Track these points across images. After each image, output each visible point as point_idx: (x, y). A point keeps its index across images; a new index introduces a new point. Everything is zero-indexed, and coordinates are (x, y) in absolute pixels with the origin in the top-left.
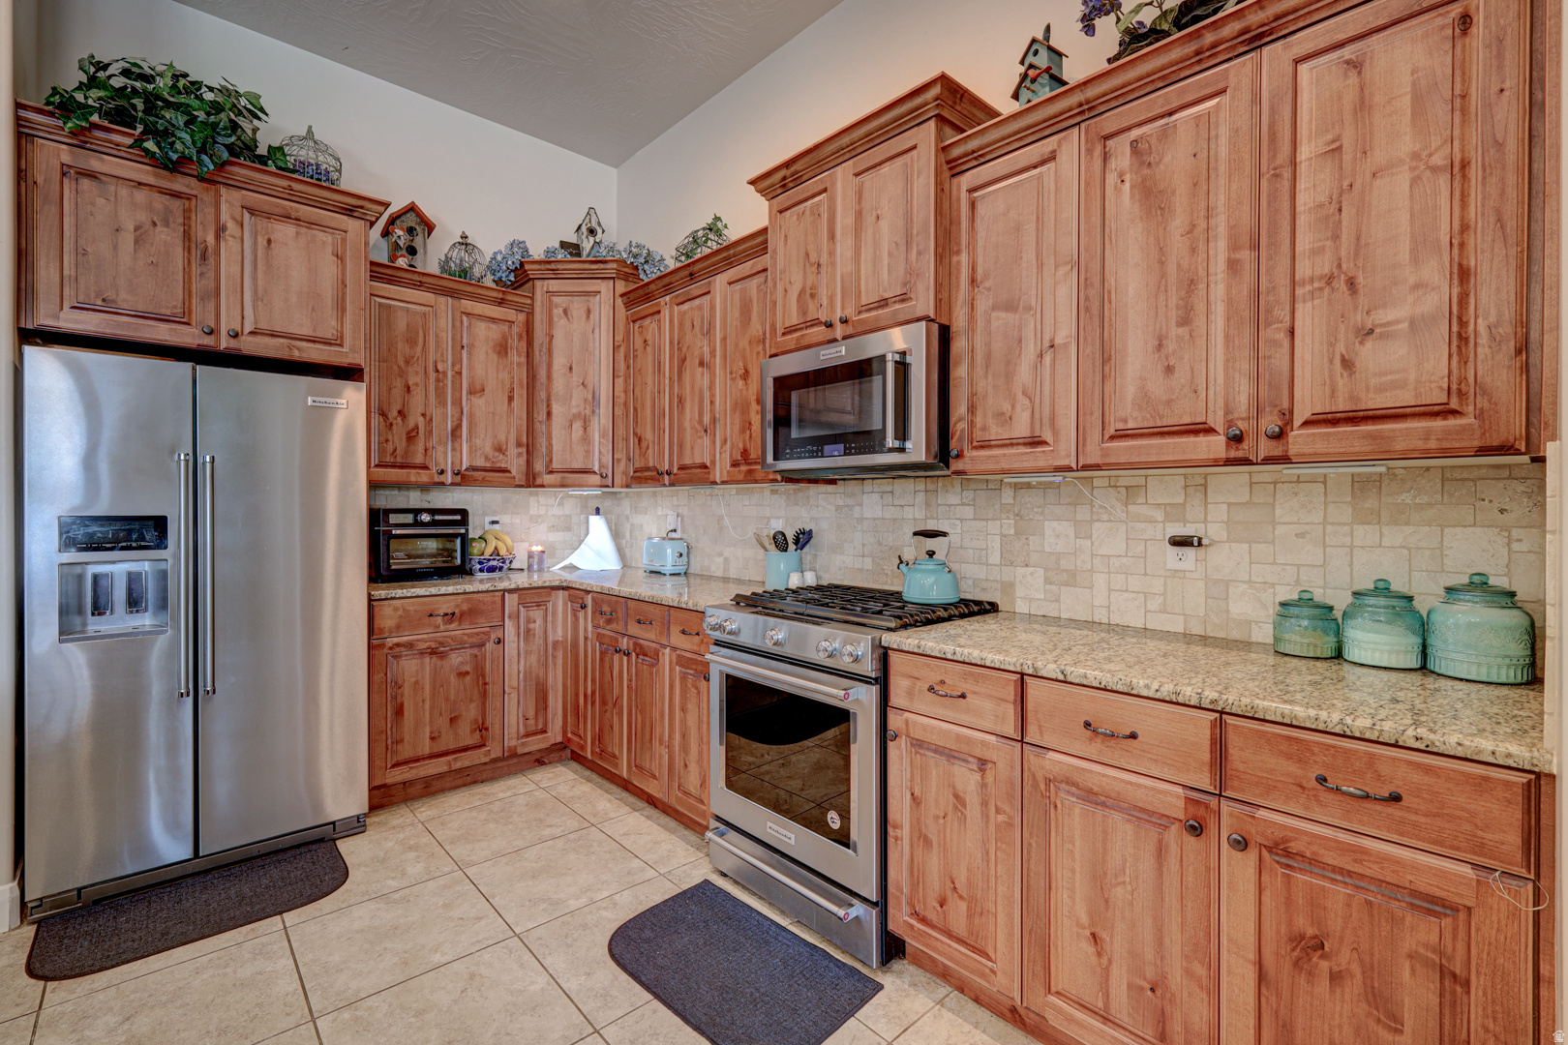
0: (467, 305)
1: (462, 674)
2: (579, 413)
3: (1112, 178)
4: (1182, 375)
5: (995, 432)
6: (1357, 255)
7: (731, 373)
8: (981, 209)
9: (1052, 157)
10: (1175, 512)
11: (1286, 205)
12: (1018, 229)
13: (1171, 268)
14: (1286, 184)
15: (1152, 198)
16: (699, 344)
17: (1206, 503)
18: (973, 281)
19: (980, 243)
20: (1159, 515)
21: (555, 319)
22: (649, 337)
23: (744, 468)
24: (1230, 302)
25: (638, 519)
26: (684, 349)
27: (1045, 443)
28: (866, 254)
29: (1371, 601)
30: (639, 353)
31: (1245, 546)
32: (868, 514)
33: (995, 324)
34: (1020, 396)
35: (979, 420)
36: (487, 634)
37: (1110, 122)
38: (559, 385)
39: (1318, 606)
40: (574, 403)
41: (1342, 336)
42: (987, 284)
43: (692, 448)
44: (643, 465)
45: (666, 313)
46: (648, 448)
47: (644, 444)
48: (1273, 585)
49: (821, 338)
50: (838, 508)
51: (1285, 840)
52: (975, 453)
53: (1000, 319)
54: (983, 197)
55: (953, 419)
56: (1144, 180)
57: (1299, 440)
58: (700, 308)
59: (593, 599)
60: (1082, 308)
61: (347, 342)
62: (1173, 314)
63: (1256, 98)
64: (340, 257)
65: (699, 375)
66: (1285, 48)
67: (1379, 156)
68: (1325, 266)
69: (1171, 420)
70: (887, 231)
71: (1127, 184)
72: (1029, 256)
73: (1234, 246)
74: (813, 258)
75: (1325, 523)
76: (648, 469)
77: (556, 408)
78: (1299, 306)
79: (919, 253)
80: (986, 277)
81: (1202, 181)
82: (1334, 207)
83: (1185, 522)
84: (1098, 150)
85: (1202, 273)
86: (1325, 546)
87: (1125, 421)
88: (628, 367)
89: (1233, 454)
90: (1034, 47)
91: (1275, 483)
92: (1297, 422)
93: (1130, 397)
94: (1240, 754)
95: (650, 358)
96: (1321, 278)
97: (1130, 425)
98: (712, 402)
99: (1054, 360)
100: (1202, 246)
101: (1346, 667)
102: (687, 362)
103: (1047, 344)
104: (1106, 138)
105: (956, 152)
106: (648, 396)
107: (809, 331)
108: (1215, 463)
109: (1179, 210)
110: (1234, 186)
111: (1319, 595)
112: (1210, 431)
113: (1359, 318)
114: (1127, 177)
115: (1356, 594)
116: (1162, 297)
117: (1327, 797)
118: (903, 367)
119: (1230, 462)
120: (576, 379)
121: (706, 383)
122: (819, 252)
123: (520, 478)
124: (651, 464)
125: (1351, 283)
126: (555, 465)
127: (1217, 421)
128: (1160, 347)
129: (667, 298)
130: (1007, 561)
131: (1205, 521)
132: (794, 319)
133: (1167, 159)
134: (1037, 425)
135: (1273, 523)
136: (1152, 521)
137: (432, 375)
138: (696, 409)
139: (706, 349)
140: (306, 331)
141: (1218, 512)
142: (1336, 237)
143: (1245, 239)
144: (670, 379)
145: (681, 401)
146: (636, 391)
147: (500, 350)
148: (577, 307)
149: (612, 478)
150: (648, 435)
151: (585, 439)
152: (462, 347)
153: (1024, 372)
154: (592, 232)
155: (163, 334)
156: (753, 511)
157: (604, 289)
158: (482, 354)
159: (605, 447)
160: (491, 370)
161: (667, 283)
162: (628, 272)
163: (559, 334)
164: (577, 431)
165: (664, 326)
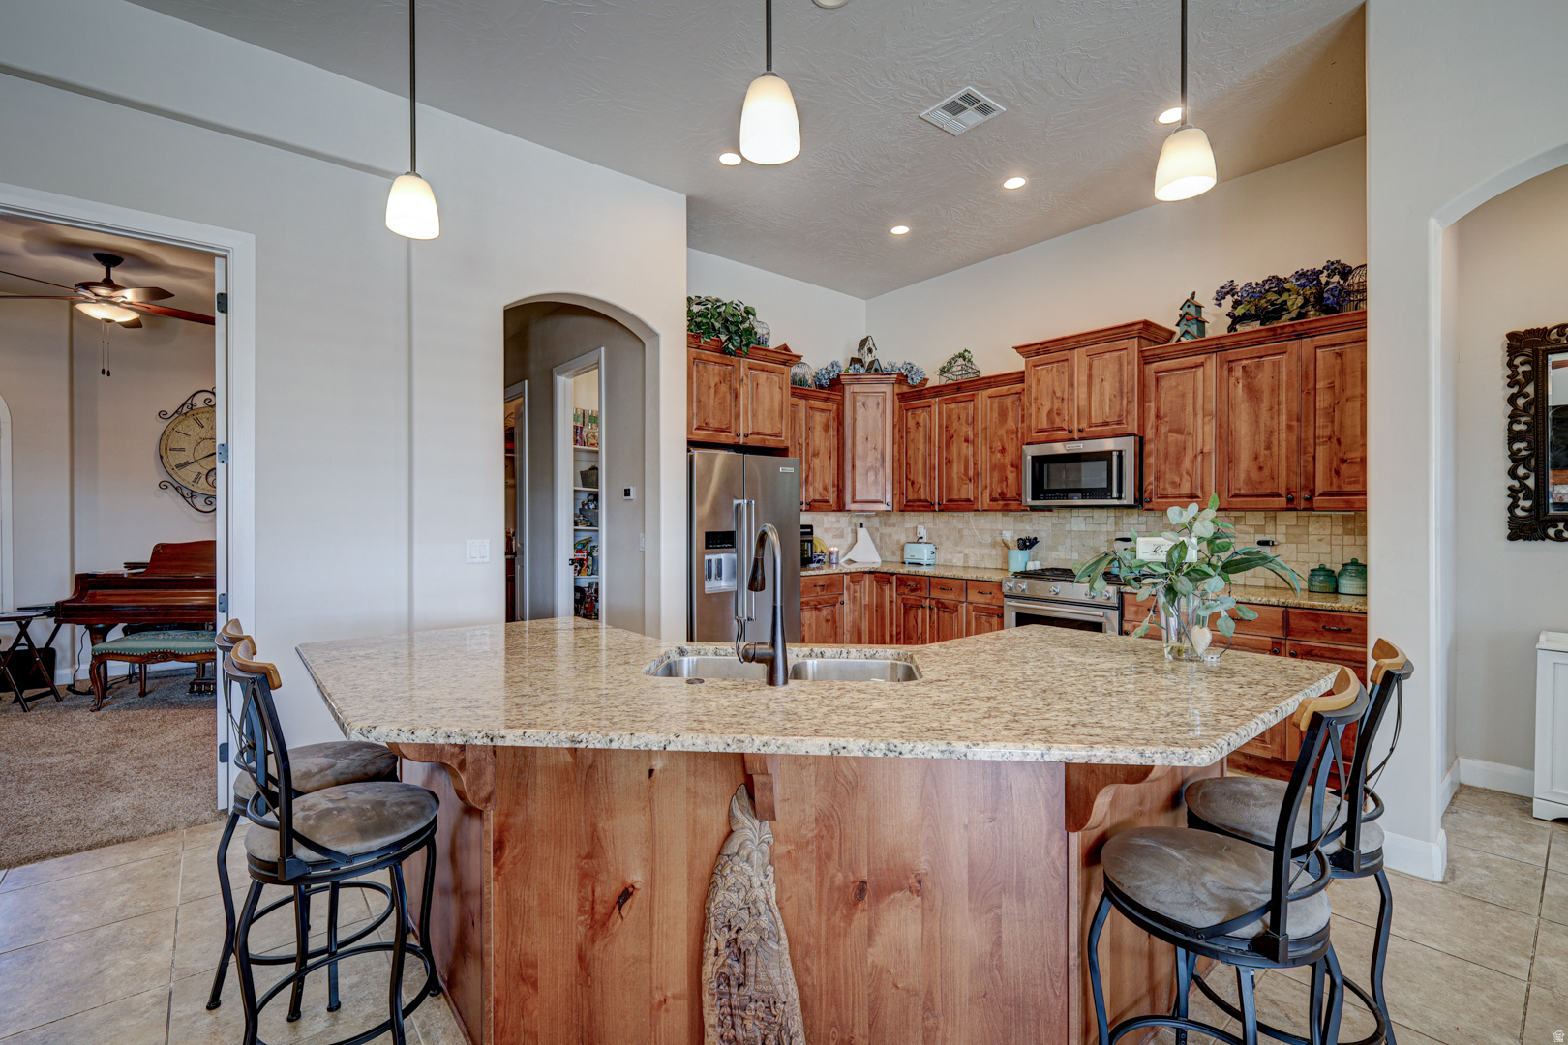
0: (812, 402)
1: (827, 621)
2: (872, 467)
3: (1232, 381)
4: (1266, 471)
5: (1170, 491)
6: (1340, 430)
7: (991, 448)
8: (1163, 383)
9: (1202, 364)
10: (1260, 529)
11: (1312, 405)
12: (1183, 395)
13: (1262, 425)
14: (1312, 397)
15: (1253, 393)
16: (964, 429)
17: (1276, 525)
18: (1157, 416)
19: (1162, 399)
20: (1252, 531)
21: (858, 409)
22: (921, 421)
23: (1001, 503)
24: (1288, 442)
25: (887, 531)
26: (952, 431)
27: (1199, 498)
28: (1095, 397)
29: (1350, 568)
30: (912, 430)
31: (1295, 545)
32: (1075, 528)
33: (1170, 440)
34: (1184, 474)
35: (1161, 485)
36: (837, 598)
37: (1232, 354)
38: (859, 449)
39: (1328, 570)
40: (869, 460)
41: (1335, 461)
42: (1166, 419)
43: (959, 490)
44: (915, 498)
45: (935, 409)
46: (920, 487)
47: (916, 486)
48: (1308, 563)
49: (1064, 437)
50: (1053, 525)
51: (1312, 651)
52: (1159, 500)
53: (1173, 437)
54: (1163, 377)
55: (1145, 483)
56: (1249, 384)
57: (1318, 501)
58: (966, 408)
59: (897, 578)
60: (1219, 437)
61: (784, 435)
62: (1263, 445)
63: (1299, 359)
64: (781, 388)
65: (965, 448)
66: (1312, 341)
67: (1349, 393)
68: (1327, 432)
69: (1261, 490)
70: (1109, 387)
71: (1240, 385)
72: (1189, 409)
73: (1290, 418)
74: (1059, 394)
75: (1331, 534)
76: (920, 501)
77: (858, 463)
78: (1318, 448)
79: (1128, 402)
80: (1165, 416)
81: (1275, 390)
82: (1331, 410)
83: (1265, 534)
84: (1226, 366)
85: (1276, 427)
86: (1331, 545)
87: (1240, 489)
88: (902, 438)
89: (1290, 506)
90: (1188, 303)
91: (1309, 517)
92: (1317, 495)
93: (1242, 479)
94: (1294, 622)
95: (922, 433)
96: (1326, 437)
97: (1242, 491)
98: (975, 464)
99: (1203, 459)
100: (1276, 417)
101: (1339, 596)
102: (954, 439)
103: (1199, 451)
104: (1230, 361)
105: (1147, 354)
106: (921, 457)
107: (1055, 433)
108: (1282, 509)
109: (1265, 400)
110: (1290, 394)
111: (1328, 566)
112: (1279, 496)
113: (1341, 455)
114: (1241, 381)
115: (1343, 565)
116: (1257, 437)
117: (1326, 633)
118: (1120, 459)
119: (1287, 509)
120: (870, 445)
121: (970, 452)
122: (1063, 392)
123: (835, 507)
124: (923, 497)
125: (1339, 441)
126: (857, 498)
127: (1283, 491)
128: (1256, 458)
129: (937, 399)
131: (1275, 533)
132: (1045, 425)
133: (1260, 377)
134: (1194, 489)
135: (1308, 535)
136: (1248, 533)
137: (797, 446)
138: (963, 466)
139: (970, 433)
140: (769, 431)
141: (1281, 529)
142: (1332, 422)
143: (1295, 417)
144: (939, 447)
145: (949, 462)
146: (909, 452)
147: (826, 428)
148: (871, 402)
149: (883, 507)
150: (921, 480)
151: (876, 482)
152: (809, 428)
153: (1187, 463)
154: (870, 351)
155: (723, 438)
156: (988, 526)
157: (887, 389)
158: (818, 432)
159: (889, 487)
160: (822, 441)
161: (937, 391)
162: (902, 379)
163: (859, 418)
164: (871, 477)
165: (933, 415)
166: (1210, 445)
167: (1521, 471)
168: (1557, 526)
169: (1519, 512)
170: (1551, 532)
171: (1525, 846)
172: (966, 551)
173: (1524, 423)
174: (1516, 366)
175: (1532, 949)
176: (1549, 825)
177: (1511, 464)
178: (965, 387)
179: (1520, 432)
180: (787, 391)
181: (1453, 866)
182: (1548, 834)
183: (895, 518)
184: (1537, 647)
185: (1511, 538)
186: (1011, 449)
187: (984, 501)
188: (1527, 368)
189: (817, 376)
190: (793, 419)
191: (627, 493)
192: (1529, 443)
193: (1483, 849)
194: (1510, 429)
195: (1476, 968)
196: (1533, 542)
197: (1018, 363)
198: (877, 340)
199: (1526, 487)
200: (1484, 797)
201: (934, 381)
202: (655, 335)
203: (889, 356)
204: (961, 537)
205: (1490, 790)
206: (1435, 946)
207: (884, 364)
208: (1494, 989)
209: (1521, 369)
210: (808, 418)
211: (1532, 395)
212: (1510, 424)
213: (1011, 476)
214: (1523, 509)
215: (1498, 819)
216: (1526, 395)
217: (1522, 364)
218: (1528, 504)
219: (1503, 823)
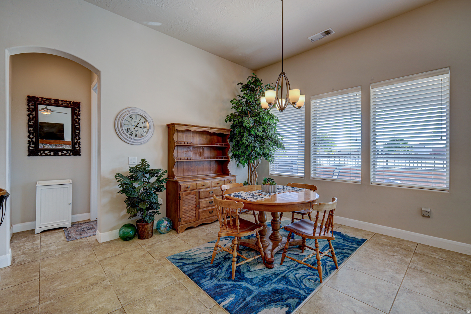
167: (31, 136)
168: (41, 152)
169: (31, 148)
170: (39, 154)
171: (34, 243)
173: (32, 123)
174: (30, 106)
175: (39, 269)
176: (40, 234)
177: (28, 134)
179: (31, 125)
181: (14, 258)
182: (40, 236)
184: (37, 186)
185: (29, 155)
188: (33, 107)
192: (33, 128)
193: (23, 249)
194: (28, 124)
195: (25, 284)
196: (35, 157)
199: (33, 141)
200: (21, 234)
205: (23, 232)
206: (11, 286)
208: (30, 286)
209: (31, 107)
211: (34, 115)
212: (28, 122)
214: (32, 147)
215: (26, 238)
216: (33, 115)
217: (32, 105)
218: (33, 146)
219: (27, 239)
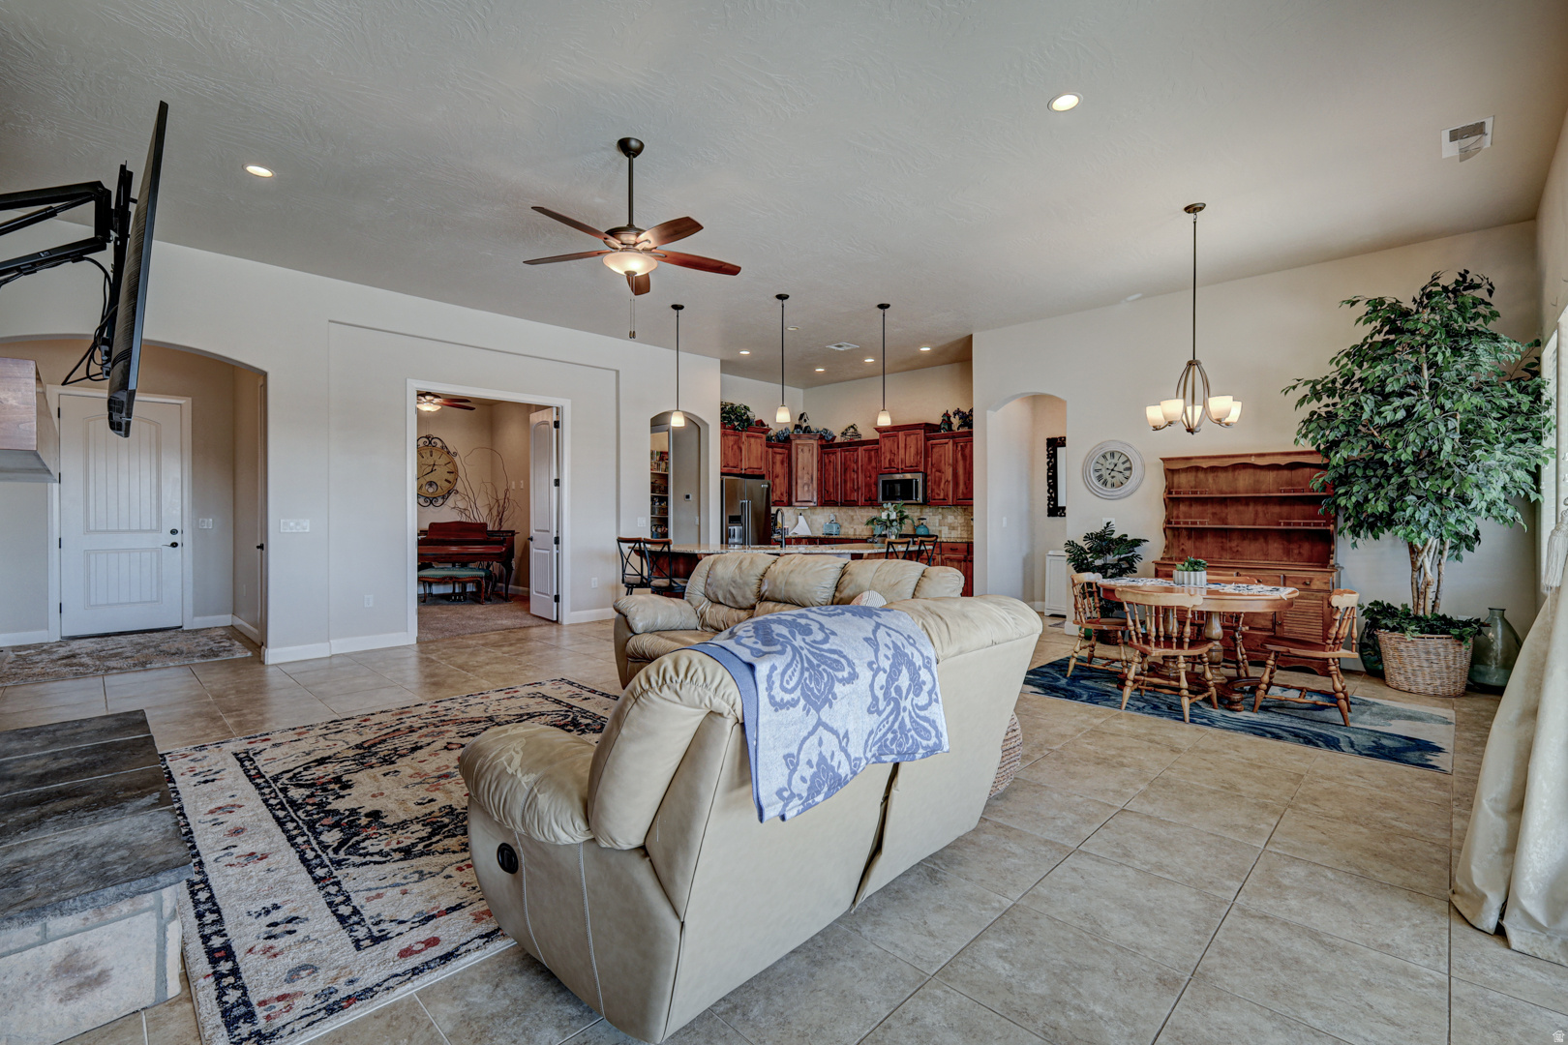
0: (776, 449)
2: (806, 483)
3: (957, 451)
7: (864, 475)
8: (934, 450)
12: (941, 456)
13: (967, 470)
16: (853, 465)
18: (931, 465)
19: (933, 457)
21: (799, 453)
22: (832, 461)
23: (868, 502)
25: (814, 517)
26: (847, 466)
27: (946, 500)
28: (907, 454)
30: (827, 465)
33: (936, 475)
34: (941, 490)
35: (933, 494)
37: (957, 440)
38: (800, 473)
40: (805, 479)
42: (935, 466)
43: (850, 495)
44: (829, 499)
45: (839, 454)
46: (831, 494)
47: (829, 493)
49: (895, 472)
52: (932, 501)
53: (937, 473)
54: (934, 447)
55: (926, 494)
56: (963, 453)
58: (853, 455)
60: (953, 474)
61: (762, 468)
62: (967, 478)
64: (761, 444)
65: (853, 475)
70: (913, 450)
71: (960, 453)
72: (943, 462)
74: (893, 451)
76: (831, 501)
77: (799, 481)
79: (920, 457)
80: (935, 464)
84: (955, 446)
88: (822, 468)
90: (945, 415)
95: (832, 466)
98: (857, 483)
99: (948, 484)
102: (848, 470)
103: (946, 480)
104: (957, 443)
105: (928, 436)
106: (831, 478)
107: (891, 470)
116: (965, 475)
118: (917, 483)
121: (855, 477)
122: (895, 451)
123: (787, 504)
124: (832, 499)
126: (799, 499)
129: (840, 449)
130: (940, 525)
132: (887, 466)
133: (966, 450)
134: (945, 496)
138: (852, 484)
139: (855, 467)
140: (756, 466)
144: (841, 474)
145: (845, 481)
147: (782, 463)
148: (806, 449)
149: (812, 504)
150: (831, 490)
151: (808, 490)
152: (774, 463)
153: (942, 486)
154: (805, 421)
155: (735, 471)
156: (866, 514)
157: (815, 443)
158: (778, 464)
159: (815, 494)
160: (779, 469)
161: (840, 445)
162: (822, 437)
163: (800, 457)
164: (806, 488)
165: (838, 457)
166: (950, 478)
167: (1051, 490)
169: (1050, 506)
170: (1059, 513)
172: (855, 527)
173: (1052, 472)
174: (1049, 452)
177: (1047, 488)
178: (853, 444)
179: (1051, 476)
180: (764, 445)
183: (819, 510)
184: (1047, 555)
185: (1048, 516)
186: (874, 476)
187: (862, 500)
189: (777, 436)
190: (767, 459)
191: (688, 497)
192: (1053, 480)
194: (1048, 474)
196: (1054, 517)
197: (876, 436)
198: (809, 415)
199: (1053, 496)
201: (839, 440)
202: (707, 425)
203: (815, 423)
204: (853, 520)
207: (813, 429)
210: (773, 457)
211: (1054, 462)
213: (874, 489)
216: (1052, 462)
217: (1051, 450)
218: (1053, 503)
